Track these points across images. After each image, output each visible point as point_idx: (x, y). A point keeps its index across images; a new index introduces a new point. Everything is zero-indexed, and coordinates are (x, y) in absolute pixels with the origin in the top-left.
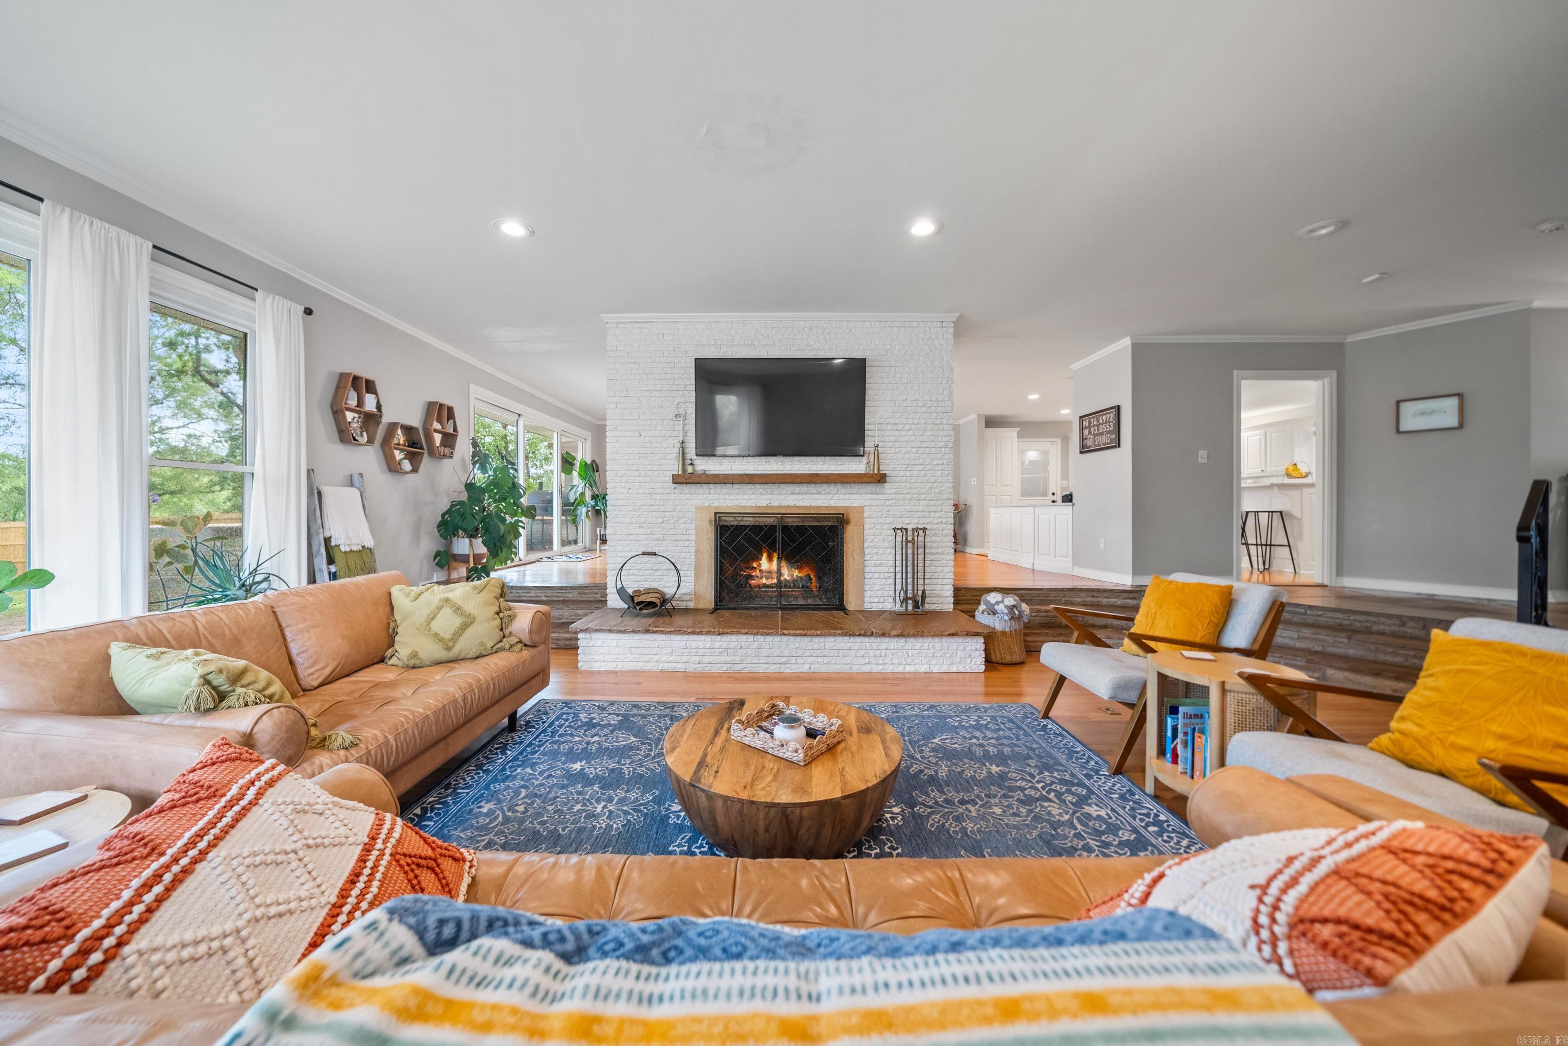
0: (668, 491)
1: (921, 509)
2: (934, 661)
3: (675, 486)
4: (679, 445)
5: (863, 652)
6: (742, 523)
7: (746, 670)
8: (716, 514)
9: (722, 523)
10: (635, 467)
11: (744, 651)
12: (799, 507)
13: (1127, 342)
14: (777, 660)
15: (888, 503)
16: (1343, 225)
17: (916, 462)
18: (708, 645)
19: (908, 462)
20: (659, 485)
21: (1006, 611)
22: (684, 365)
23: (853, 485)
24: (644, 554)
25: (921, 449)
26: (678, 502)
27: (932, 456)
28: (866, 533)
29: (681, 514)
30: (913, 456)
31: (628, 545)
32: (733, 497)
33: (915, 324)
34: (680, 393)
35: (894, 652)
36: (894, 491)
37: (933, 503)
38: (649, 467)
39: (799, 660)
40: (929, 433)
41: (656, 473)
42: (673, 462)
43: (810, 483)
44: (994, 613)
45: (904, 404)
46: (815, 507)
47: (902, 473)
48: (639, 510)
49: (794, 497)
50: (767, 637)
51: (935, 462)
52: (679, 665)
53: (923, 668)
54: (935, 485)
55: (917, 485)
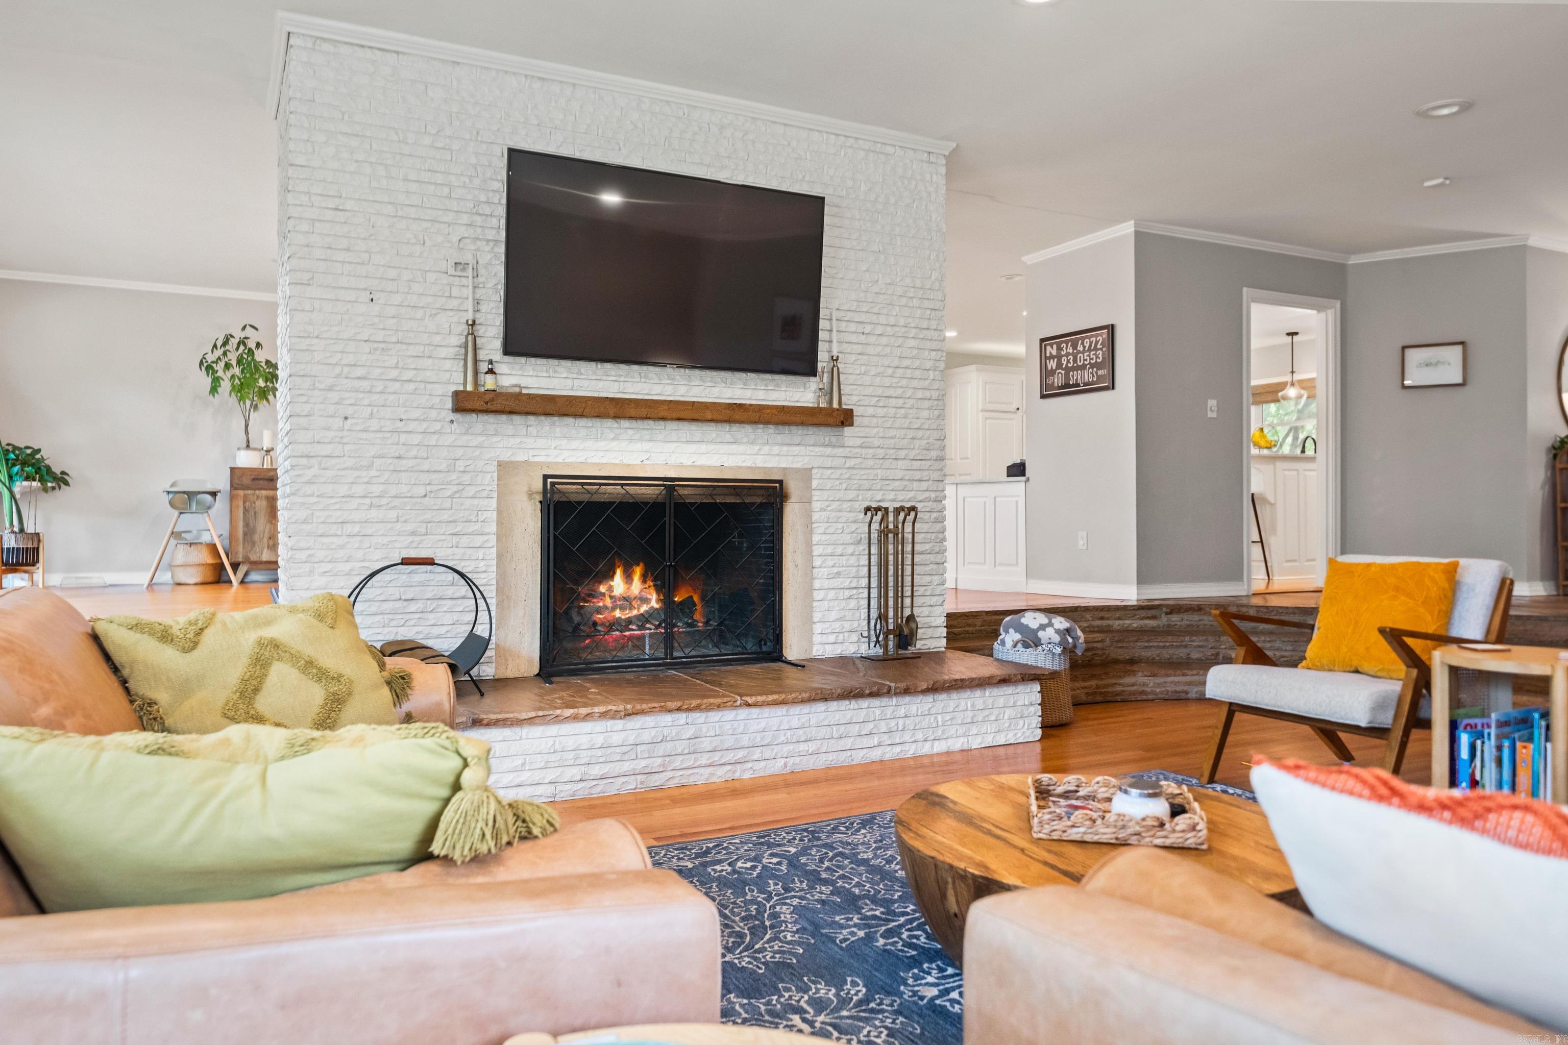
0: (437, 426)
1: (900, 474)
2: (974, 730)
3: (458, 416)
4: (464, 329)
5: (870, 726)
6: (596, 498)
7: (671, 784)
8: (546, 477)
9: (556, 497)
10: (360, 372)
11: (669, 745)
12: (702, 467)
13: (1128, 228)
14: (730, 757)
15: (850, 463)
16: (1466, 107)
17: (890, 392)
18: (599, 740)
19: (879, 391)
20: (416, 414)
21: (1057, 638)
22: (473, 160)
23: (793, 428)
24: (406, 562)
25: (900, 371)
26: (460, 452)
27: (915, 383)
28: (815, 517)
29: (466, 478)
30: (887, 382)
31: (342, 547)
32: (575, 444)
33: (890, 150)
34: (465, 219)
35: (917, 719)
36: (859, 442)
37: (916, 464)
38: (394, 373)
39: (768, 753)
40: (912, 343)
41: (411, 387)
42: (448, 364)
43: (729, 421)
44: (1037, 643)
45: (875, 289)
46: (731, 468)
47: (871, 411)
48: (370, 467)
49: (692, 448)
50: (710, 714)
51: (920, 394)
52: (540, 790)
53: (957, 745)
54: (920, 433)
55: (892, 433)
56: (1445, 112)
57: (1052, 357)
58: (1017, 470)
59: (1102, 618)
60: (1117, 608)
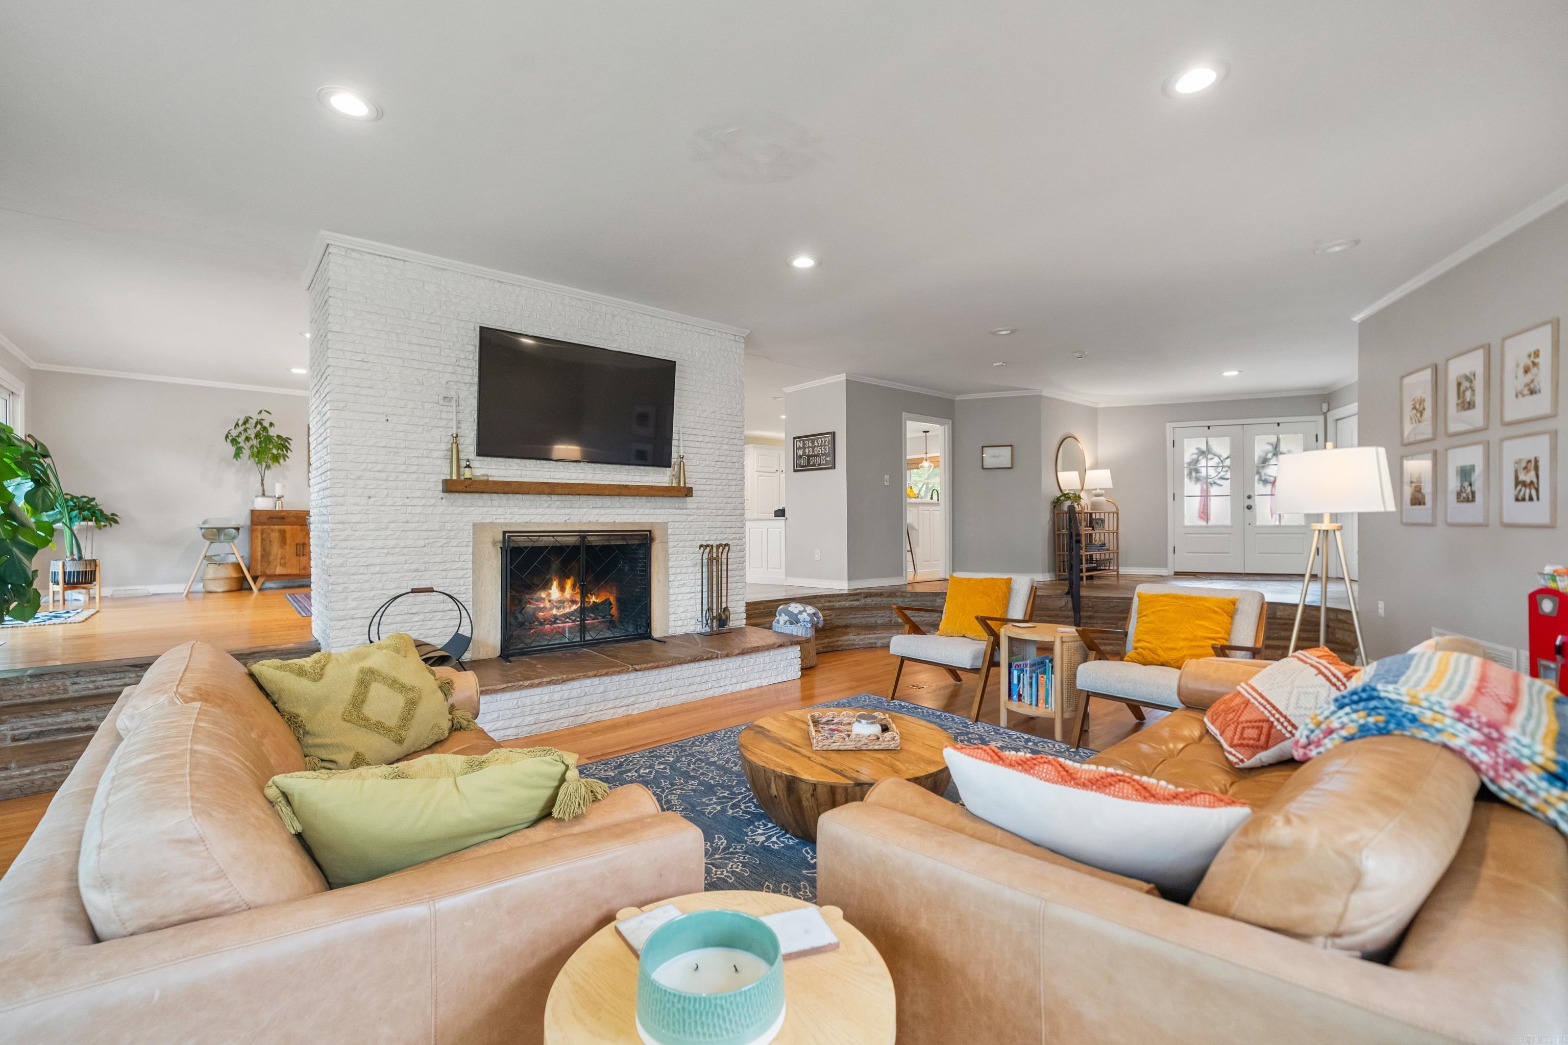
0: (433, 501)
1: (719, 524)
2: (764, 675)
3: (447, 495)
4: (451, 439)
5: (707, 677)
6: (536, 544)
7: (590, 721)
8: (504, 533)
9: (512, 545)
10: (379, 467)
11: (589, 698)
12: (602, 524)
13: (842, 377)
14: (625, 702)
15: (690, 518)
17: (714, 476)
18: (546, 698)
19: (707, 476)
20: (419, 493)
21: (808, 619)
22: (456, 332)
23: (657, 498)
24: (414, 591)
25: (719, 463)
26: (448, 518)
27: (727, 471)
28: (670, 551)
29: (452, 534)
30: (712, 470)
31: (367, 581)
32: (523, 511)
33: (712, 333)
34: (450, 369)
35: (733, 671)
36: (696, 505)
37: (728, 518)
38: (403, 468)
39: (647, 698)
40: (726, 447)
41: (414, 476)
42: (439, 462)
43: (619, 495)
44: (798, 622)
45: (705, 415)
46: (620, 523)
47: (702, 487)
48: (386, 529)
49: (596, 511)
50: (614, 677)
51: (730, 477)
52: (509, 732)
53: (755, 684)
54: (730, 500)
55: (715, 500)
56: (1004, 333)
57: (800, 448)
58: (781, 513)
59: (830, 602)
60: (838, 595)
